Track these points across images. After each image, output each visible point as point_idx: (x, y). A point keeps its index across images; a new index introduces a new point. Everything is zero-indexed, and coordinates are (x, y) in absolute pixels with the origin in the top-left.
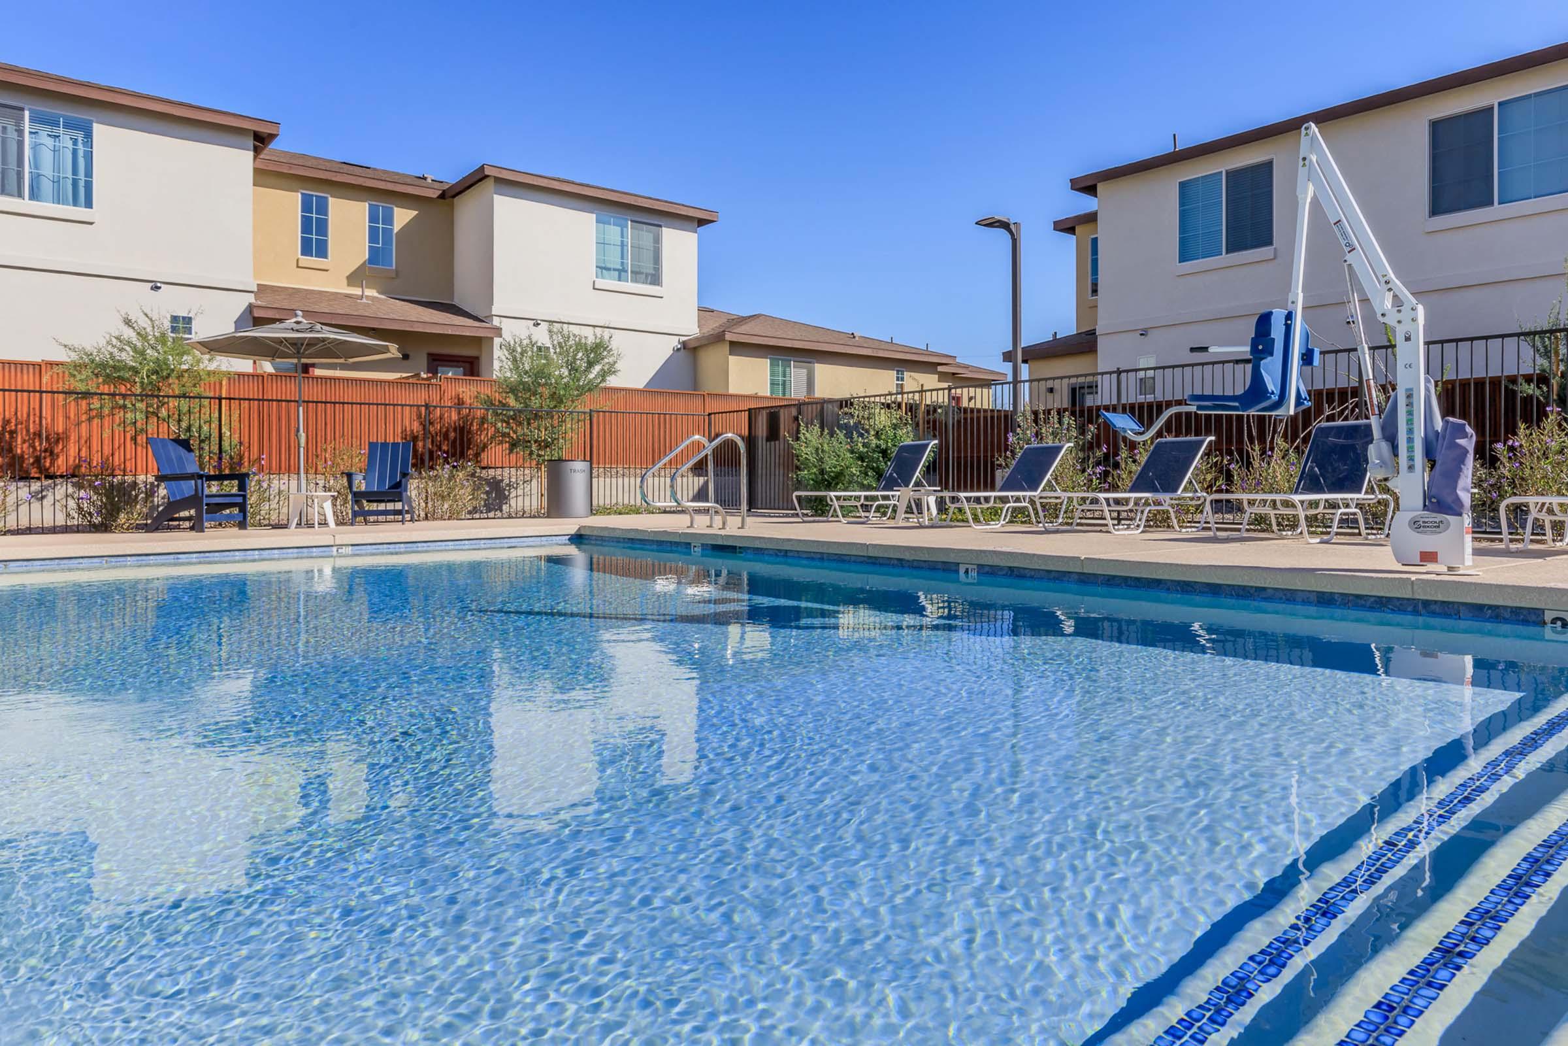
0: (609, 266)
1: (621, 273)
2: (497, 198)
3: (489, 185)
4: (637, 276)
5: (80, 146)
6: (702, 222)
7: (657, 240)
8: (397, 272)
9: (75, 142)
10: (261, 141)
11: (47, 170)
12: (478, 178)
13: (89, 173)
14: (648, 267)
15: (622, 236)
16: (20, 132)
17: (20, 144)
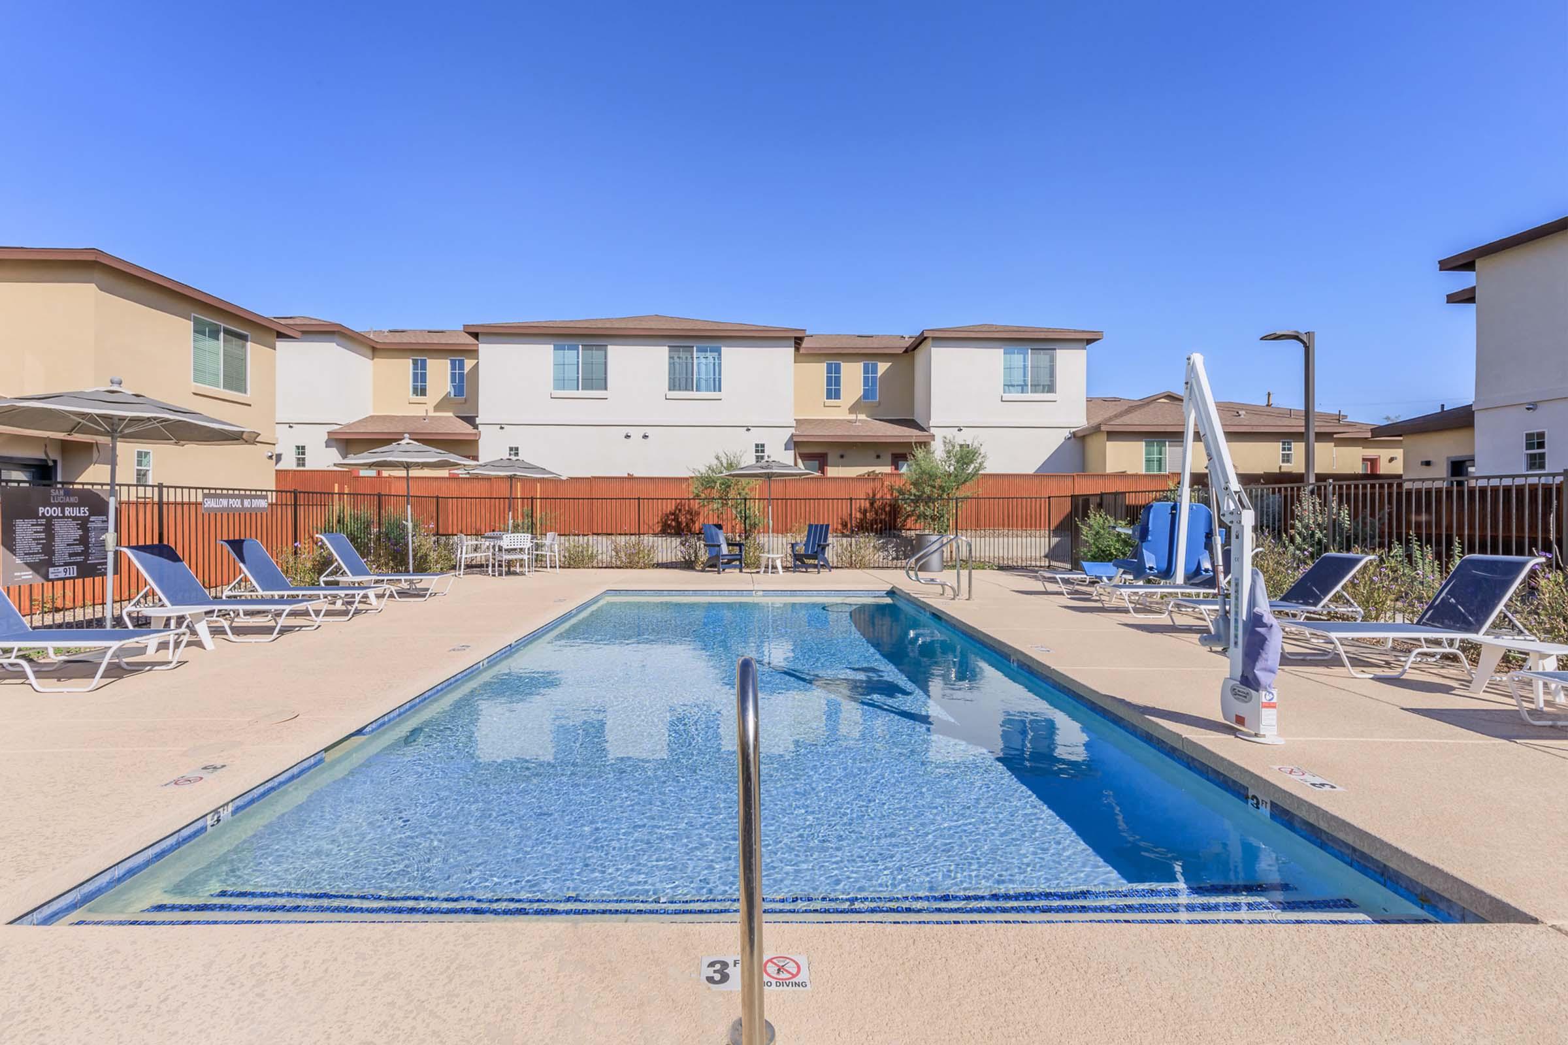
0: (1013, 383)
1: (1023, 388)
2: (934, 350)
3: (929, 342)
4: (1036, 387)
5: (717, 361)
6: (1089, 341)
7: (1052, 360)
8: (880, 403)
9: (714, 358)
10: (798, 341)
11: (703, 376)
12: (921, 340)
13: (720, 374)
14: (1045, 380)
15: (1024, 361)
16: (692, 358)
17: (693, 364)
